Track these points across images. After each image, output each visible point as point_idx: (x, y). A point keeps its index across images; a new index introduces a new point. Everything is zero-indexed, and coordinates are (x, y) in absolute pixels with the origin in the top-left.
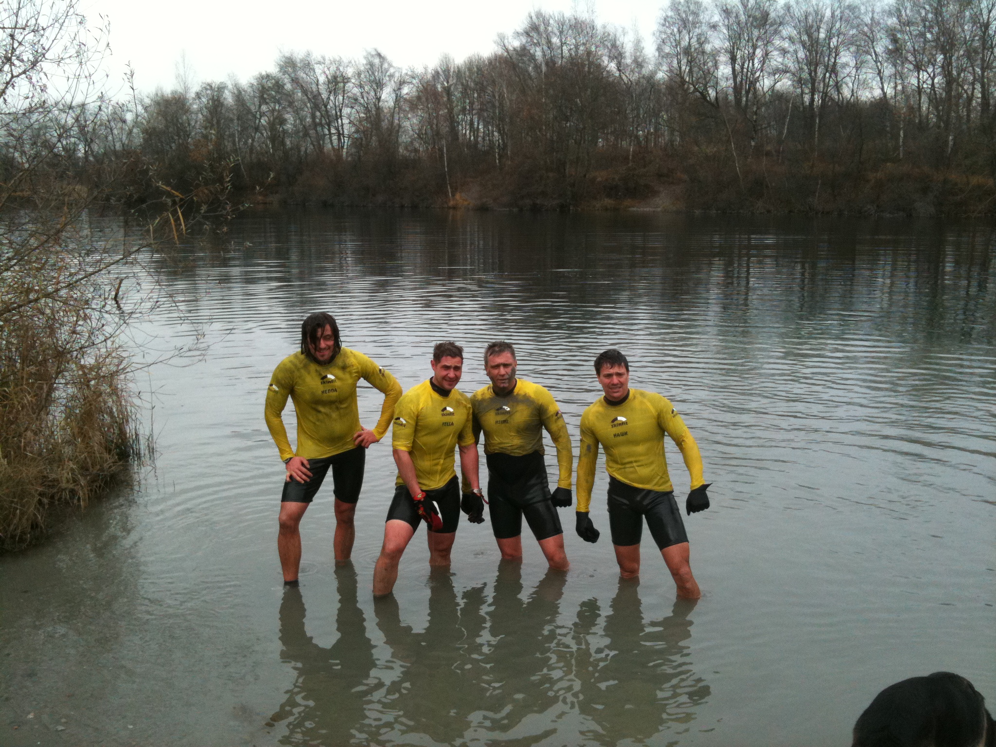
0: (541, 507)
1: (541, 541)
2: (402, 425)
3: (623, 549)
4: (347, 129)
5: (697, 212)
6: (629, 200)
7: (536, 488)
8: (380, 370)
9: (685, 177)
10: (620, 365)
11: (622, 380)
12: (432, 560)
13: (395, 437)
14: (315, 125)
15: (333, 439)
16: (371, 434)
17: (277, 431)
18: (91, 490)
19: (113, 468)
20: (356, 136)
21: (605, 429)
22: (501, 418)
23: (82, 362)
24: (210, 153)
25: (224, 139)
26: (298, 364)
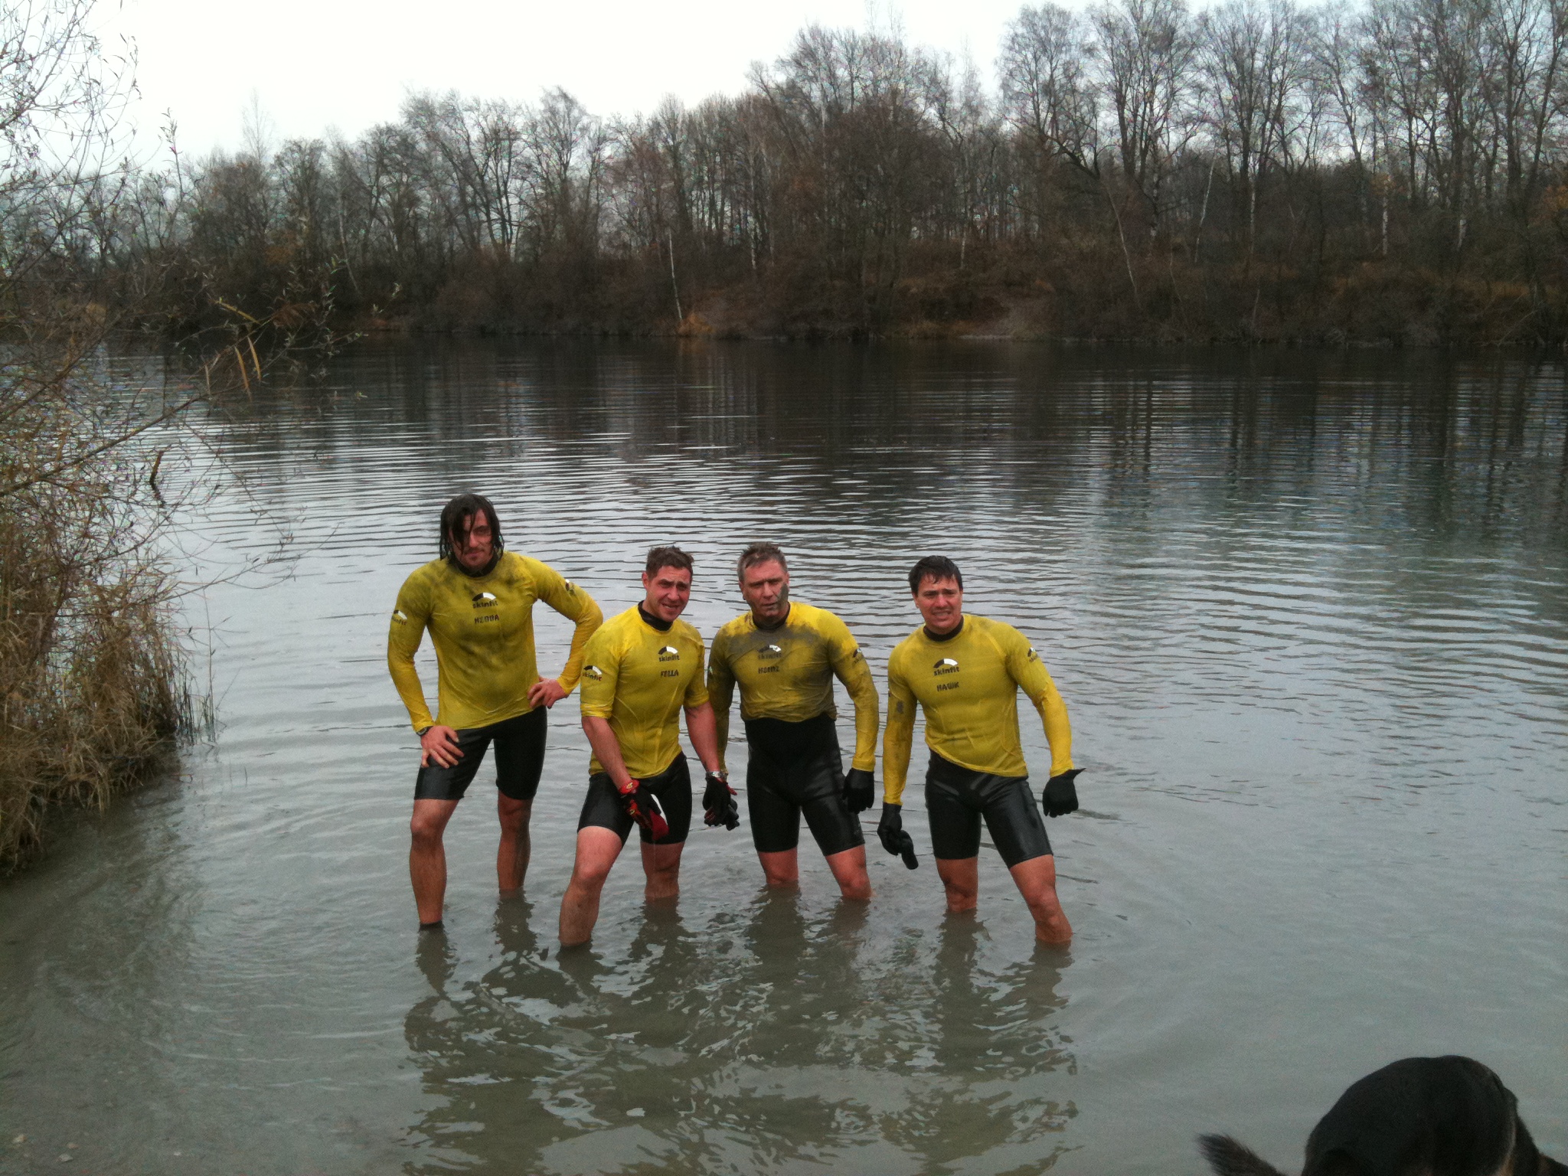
0: (831, 804)
1: (831, 856)
2: (595, 677)
3: (951, 865)
4: (516, 213)
5: (1069, 341)
6: (961, 323)
7: (823, 773)
8: (567, 586)
9: (1048, 286)
10: (949, 578)
11: (952, 600)
12: (650, 887)
13: (585, 698)
14: (465, 206)
15: (494, 697)
16: (555, 685)
17: (407, 685)
18: (115, 784)
19: (150, 748)
20: (530, 224)
21: (926, 681)
22: (766, 664)
23: (100, 582)
24: (299, 251)
25: (321, 230)
26: (435, 575)
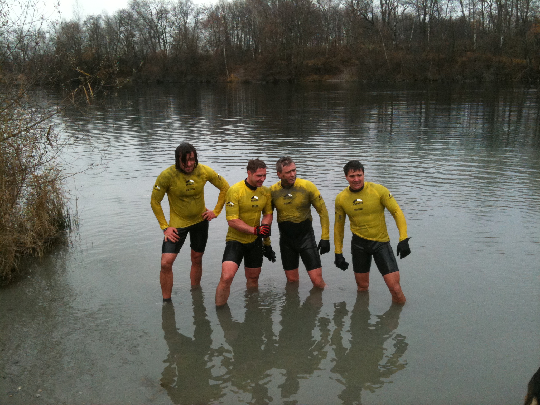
0: (310, 252)
1: (310, 271)
2: (231, 206)
3: (360, 275)
4: (169, 39)
5: (365, 82)
6: (327, 76)
7: (308, 241)
8: (219, 176)
9: (357, 62)
10: (359, 170)
11: (361, 178)
12: (248, 283)
13: (227, 213)
14: (151, 37)
15: (191, 217)
16: (212, 213)
17: (158, 213)
18: (45, 248)
19: (56, 234)
20: (174, 43)
21: (350, 207)
22: (287, 201)
23: (36, 174)
24: (93, 54)
25: (101, 47)
26: (173, 174)
